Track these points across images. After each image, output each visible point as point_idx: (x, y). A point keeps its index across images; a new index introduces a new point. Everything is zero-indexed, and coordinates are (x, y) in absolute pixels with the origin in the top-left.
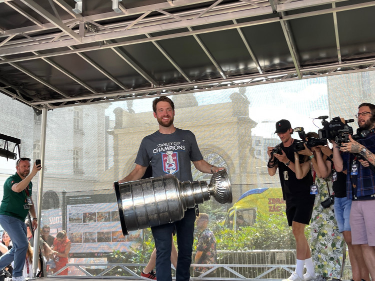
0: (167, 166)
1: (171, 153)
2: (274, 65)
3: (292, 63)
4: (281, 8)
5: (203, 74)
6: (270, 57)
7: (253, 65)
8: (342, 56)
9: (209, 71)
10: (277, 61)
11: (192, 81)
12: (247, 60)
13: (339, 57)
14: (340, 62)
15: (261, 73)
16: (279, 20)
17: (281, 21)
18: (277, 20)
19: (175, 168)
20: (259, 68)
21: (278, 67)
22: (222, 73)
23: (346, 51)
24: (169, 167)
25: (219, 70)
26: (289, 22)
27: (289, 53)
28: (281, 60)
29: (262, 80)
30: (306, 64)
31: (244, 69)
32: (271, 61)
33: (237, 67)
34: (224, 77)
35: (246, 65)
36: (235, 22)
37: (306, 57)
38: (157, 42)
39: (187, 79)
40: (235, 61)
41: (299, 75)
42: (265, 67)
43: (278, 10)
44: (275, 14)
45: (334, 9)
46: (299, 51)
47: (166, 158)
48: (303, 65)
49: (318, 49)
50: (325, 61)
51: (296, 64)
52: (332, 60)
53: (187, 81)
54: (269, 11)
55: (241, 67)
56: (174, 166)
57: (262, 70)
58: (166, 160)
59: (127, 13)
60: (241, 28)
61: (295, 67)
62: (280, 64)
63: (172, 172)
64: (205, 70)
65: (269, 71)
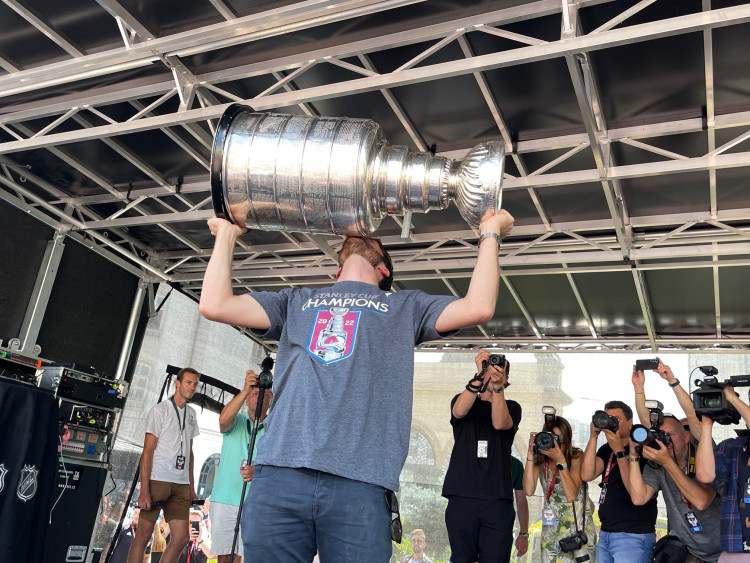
0: (321, 340)
1: (344, 311)
2: (616, 328)
3: (645, 327)
4: (635, 256)
5: (507, 328)
6: (610, 315)
7: (584, 324)
8: (722, 326)
9: (516, 324)
10: (620, 322)
11: (490, 335)
12: (575, 315)
13: (719, 327)
14: (719, 336)
15: (595, 336)
16: (630, 269)
17: (634, 271)
18: (627, 268)
19: (343, 347)
20: (592, 329)
21: (621, 331)
22: (535, 330)
23: (729, 320)
24: (327, 342)
25: (531, 324)
26: (645, 273)
27: (639, 313)
28: (626, 321)
29: (595, 347)
30: (665, 331)
31: (569, 328)
32: (611, 321)
33: (559, 323)
34: (539, 337)
35: (573, 323)
36: (565, 266)
37: (665, 321)
38: (449, 280)
39: (483, 332)
40: (557, 316)
41: (653, 346)
42: (601, 328)
43: (632, 257)
44: (627, 261)
45: (715, 263)
46: (655, 313)
47: (325, 321)
48: (660, 332)
49: (685, 312)
50: (696, 331)
51: (650, 330)
52: (706, 331)
53: (482, 335)
54: (618, 257)
55: (565, 324)
56: (341, 343)
57: (596, 332)
58: (323, 326)
59: (415, 240)
60: (572, 274)
61: (647, 334)
62: (624, 327)
63: (331, 356)
64: (510, 323)
65: (607, 335)
